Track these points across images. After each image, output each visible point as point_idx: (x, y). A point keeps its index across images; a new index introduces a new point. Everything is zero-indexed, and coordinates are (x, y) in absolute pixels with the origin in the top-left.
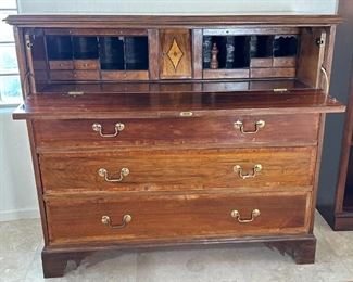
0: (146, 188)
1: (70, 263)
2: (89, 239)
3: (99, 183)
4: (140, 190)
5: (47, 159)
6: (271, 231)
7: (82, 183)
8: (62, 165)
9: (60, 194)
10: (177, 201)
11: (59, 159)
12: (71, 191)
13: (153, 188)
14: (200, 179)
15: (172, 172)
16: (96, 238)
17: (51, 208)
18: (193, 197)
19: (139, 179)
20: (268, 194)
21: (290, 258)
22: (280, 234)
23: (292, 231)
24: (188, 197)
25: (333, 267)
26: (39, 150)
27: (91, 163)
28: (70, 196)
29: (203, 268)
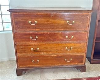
0: (43, 53)
1: (23, 72)
2: (28, 66)
3: (31, 52)
5: (18, 46)
6: (75, 64)
7: (27, 52)
8: (22, 47)
10: (51, 56)
11: (21, 46)
13: (45, 53)
14: (57, 51)
15: (50, 49)
16: (30, 66)
17: (19, 58)
18: (55, 55)
19: (42, 51)
20: (74, 55)
21: (79, 71)
22: (77, 65)
23: (80, 64)
25: (90, 73)
26: (16, 43)
27: (29, 47)
28: (24, 55)
29: (58, 73)
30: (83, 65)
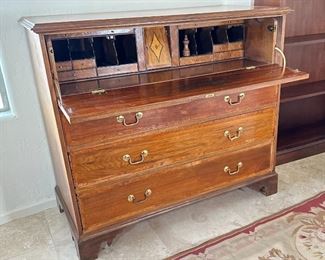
0: (162, 164)
2: (118, 218)
3: (124, 168)
4: (157, 166)
5: (77, 156)
6: (250, 176)
7: (109, 171)
8: (91, 158)
9: (90, 185)
10: (185, 169)
11: (89, 154)
12: (100, 180)
13: (167, 162)
14: (201, 147)
15: (181, 146)
16: (123, 217)
17: (83, 199)
18: (197, 163)
19: (155, 158)
20: (247, 149)
22: (256, 177)
23: (263, 172)
24: (194, 164)
27: (116, 152)
28: (100, 185)
29: (206, 219)
30: (269, 174)
